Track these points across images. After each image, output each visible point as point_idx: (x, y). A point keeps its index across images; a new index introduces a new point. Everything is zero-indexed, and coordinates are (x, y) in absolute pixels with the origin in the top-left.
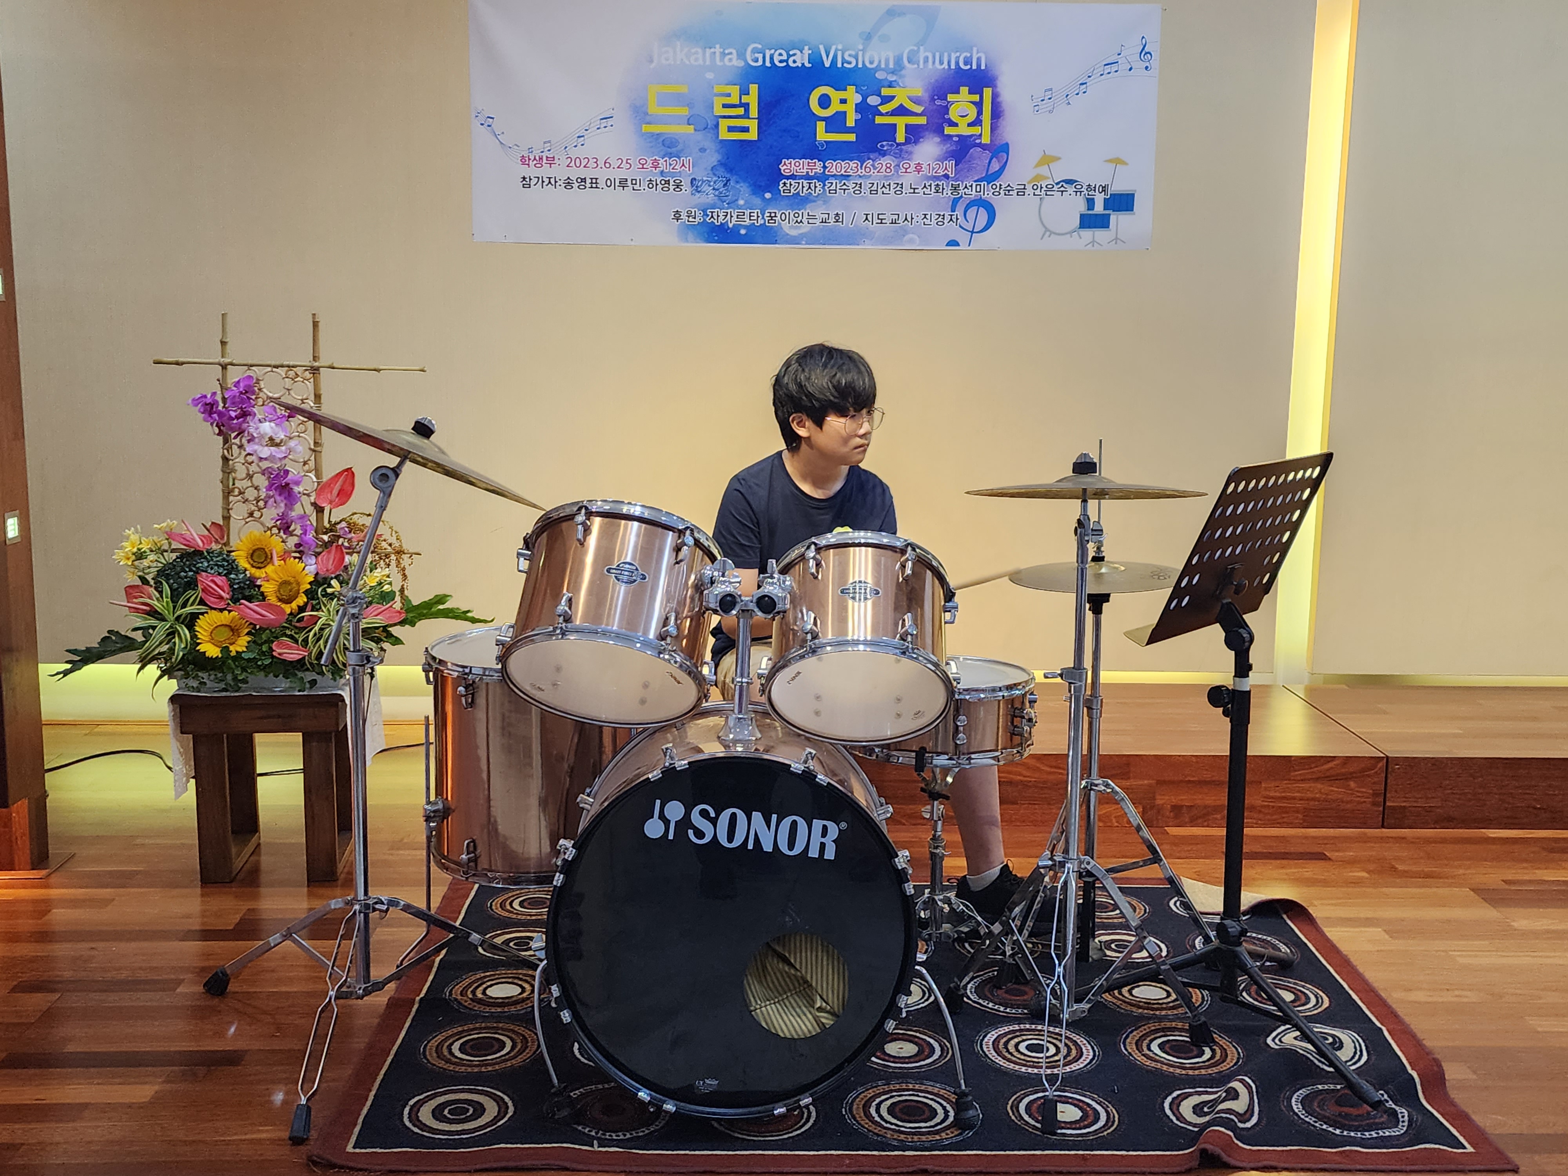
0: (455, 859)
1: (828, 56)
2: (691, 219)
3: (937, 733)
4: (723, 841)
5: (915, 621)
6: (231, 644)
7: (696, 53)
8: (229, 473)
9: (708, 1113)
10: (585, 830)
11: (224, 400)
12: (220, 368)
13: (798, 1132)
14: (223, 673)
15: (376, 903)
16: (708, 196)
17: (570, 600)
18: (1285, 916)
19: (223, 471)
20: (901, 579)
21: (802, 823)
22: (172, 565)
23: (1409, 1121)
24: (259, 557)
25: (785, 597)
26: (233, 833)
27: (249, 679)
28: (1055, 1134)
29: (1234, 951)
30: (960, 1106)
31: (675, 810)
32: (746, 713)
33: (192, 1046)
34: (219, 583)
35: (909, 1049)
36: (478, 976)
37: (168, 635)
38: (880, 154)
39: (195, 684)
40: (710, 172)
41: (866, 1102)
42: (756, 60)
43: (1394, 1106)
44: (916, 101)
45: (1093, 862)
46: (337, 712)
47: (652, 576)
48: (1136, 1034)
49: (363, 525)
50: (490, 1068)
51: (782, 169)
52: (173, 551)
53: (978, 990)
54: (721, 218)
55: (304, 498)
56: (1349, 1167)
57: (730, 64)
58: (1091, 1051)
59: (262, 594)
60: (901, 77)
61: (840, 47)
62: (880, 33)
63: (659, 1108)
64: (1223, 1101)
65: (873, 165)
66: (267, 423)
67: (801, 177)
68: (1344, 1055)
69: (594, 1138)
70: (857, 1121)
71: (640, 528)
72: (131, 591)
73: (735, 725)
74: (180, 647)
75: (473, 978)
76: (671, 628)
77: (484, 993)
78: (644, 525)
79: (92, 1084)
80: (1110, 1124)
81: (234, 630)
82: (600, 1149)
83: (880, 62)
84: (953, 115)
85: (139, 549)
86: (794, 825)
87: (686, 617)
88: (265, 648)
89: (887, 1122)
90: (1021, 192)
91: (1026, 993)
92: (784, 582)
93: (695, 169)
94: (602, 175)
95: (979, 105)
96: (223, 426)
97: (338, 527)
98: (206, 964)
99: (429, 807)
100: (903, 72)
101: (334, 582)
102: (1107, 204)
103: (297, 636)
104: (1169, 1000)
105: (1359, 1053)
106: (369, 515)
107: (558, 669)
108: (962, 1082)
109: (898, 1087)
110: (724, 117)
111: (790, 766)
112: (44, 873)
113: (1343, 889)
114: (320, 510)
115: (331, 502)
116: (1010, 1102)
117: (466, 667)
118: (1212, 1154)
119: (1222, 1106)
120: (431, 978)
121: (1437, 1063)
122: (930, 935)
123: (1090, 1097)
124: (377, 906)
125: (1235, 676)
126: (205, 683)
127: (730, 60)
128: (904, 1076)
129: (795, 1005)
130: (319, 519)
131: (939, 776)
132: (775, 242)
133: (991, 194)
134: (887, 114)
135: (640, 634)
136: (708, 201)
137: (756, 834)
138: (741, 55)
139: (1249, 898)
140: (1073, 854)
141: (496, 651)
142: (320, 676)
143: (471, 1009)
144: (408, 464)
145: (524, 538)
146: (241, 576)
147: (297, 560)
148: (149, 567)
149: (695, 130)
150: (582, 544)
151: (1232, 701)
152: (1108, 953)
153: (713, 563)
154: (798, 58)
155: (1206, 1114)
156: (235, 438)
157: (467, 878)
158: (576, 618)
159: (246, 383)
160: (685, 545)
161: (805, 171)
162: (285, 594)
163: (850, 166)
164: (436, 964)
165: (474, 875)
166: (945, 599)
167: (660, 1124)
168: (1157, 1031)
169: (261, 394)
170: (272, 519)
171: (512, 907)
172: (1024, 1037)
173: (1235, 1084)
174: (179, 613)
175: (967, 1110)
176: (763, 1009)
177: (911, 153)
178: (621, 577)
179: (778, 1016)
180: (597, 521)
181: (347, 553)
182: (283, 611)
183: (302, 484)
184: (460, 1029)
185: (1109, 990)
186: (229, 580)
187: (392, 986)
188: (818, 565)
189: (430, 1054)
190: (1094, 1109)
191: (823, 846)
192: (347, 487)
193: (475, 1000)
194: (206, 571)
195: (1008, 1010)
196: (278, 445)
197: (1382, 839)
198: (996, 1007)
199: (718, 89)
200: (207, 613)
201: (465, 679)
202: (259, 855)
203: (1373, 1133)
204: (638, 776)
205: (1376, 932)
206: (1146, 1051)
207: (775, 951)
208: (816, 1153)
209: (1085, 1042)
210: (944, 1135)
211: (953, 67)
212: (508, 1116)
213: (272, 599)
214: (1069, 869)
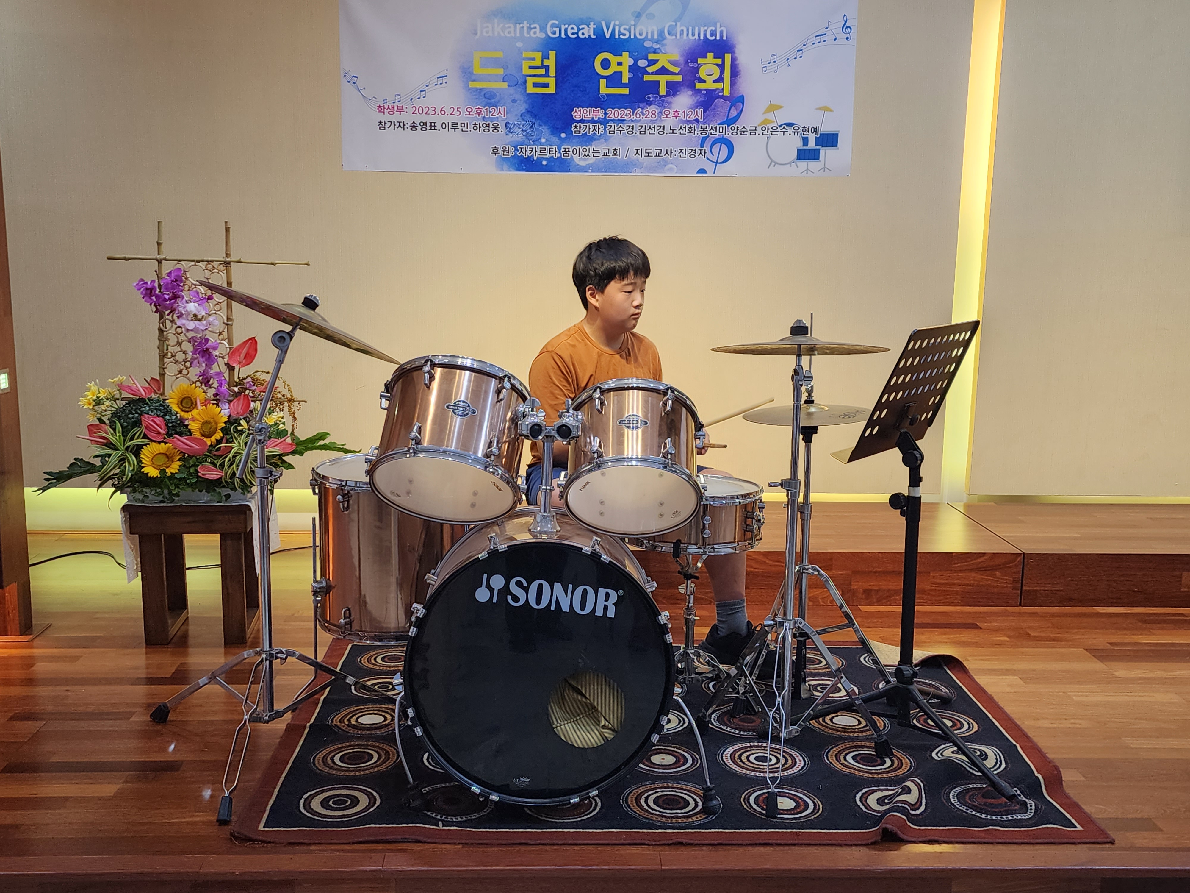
0: (336, 623)
1: (608, 30)
2: (505, 153)
3: (691, 526)
4: (533, 603)
5: (674, 444)
6: (167, 467)
7: (510, 27)
8: (164, 341)
9: (524, 802)
10: (432, 596)
11: (160, 286)
12: (157, 263)
13: (589, 816)
14: (161, 488)
15: (278, 653)
16: (518, 136)
17: (420, 428)
18: (945, 668)
19: (159, 340)
20: (663, 414)
21: (591, 591)
22: (122, 409)
23: (1035, 809)
24: (187, 403)
25: (578, 426)
26: (169, 609)
27: (180, 493)
28: (776, 818)
29: (908, 689)
30: (706, 798)
31: (497, 582)
32: (550, 512)
33: (143, 758)
34: (158, 422)
35: (669, 760)
36: (352, 709)
37: (120, 461)
38: (647, 104)
39: (141, 497)
40: (520, 118)
41: (637, 796)
42: (555, 33)
43: (1024, 799)
44: (674, 63)
45: (803, 622)
46: (246, 518)
47: (479, 412)
48: (836, 750)
49: (263, 380)
50: (362, 773)
51: (574, 115)
52: (123, 399)
53: (719, 719)
54: (528, 152)
55: (220, 360)
56: (991, 840)
57: (535, 36)
58: (802, 761)
59: (189, 431)
60: (663, 45)
61: (617, 23)
62: (647, 12)
63: (487, 798)
64: (899, 795)
65: (642, 112)
66: (192, 304)
67: (588, 122)
68: (989, 763)
69: (439, 820)
70: (631, 809)
71: (470, 376)
72: (92, 429)
73: (541, 520)
74: (129, 469)
75: (349, 711)
76: (494, 449)
77: (357, 720)
78: (474, 374)
79: (71, 783)
80: (816, 811)
81: (169, 457)
82: (444, 828)
83: (647, 33)
84: (702, 74)
85: (98, 397)
86: (585, 593)
87: (505, 442)
88: (192, 470)
89: (653, 809)
90: (753, 133)
91: (754, 721)
92: (577, 416)
93: (509, 115)
94: (439, 120)
95: (722, 67)
96: (159, 306)
97: (245, 381)
98: (150, 701)
99: (316, 585)
100: (665, 42)
101: (243, 422)
102: (818, 142)
103: (216, 462)
104: (860, 727)
105: (999, 762)
106: (268, 373)
107: (411, 482)
108: (708, 780)
109: (661, 785)
110: (530, 76)
111: (582, 549)
112: (31, 637)
113: (990, 649)
114: (231, 369)
115: (240, 363)
116: (743, 796)
117: (343, 481)
118: (891, 832)
119: (899, 798)
120: (317, 710)
121: (1056, 768)
122: (685, 679)
123: (801, 793)
124: (279, 655)
125: (910, 486)
126: (148, 497)
127: (535, 33)
128: (665, 778)
129: (585, 723)
130: (231, 375)
131: (690, 561)
132: (569, 171)
133: (730, 134)
134: (652, 73)
135: (471, 453)
136: (517, 139)
137: (557, 598)
138: (543, 29)
139: (919, 654)
140: (790, 616)
141: (365, 467)
142: (233, 492)
143: (347, 732)
144: (299, 332)
145: (385, 385)
146: (174, 417)
147: (215, 406)
148: (105, 411)
149: (509, 86)
150: (428, 388)
151: (907, 505)
152: (815, 693)
153: (524, 402)
154: (585, 31)
155: (887, 804)
156: (168, 315)
157: (344, 637)
158: (424, 440)
159: (176, 274)
160: (504, 388)
161: (591, 116)
162: (206, 430)
163: (625, 113)
164: (321, 701)
165: (349, 634)
166: (695, 428)
167: (487, 811)
168: (851, 747)
169: (188, 282)
170: (196, 375)
171: (376, 661)
172: (754, 752)
173: (909, 784)
174: (128, 444)
175: (712, 800)
176: (562, 727)
177: (670, 103)
178: (457, 411)
179: (573, 732)
180: (438, 371)
181: (252, 401)
182: (206, 444)
183: (219, 349)
184: (340, 746)
185: (815, 717)
186: (165, 420)
187: (288, 716)
188: (602, 403)
189: (319, 763)
190: (805, 800)
191: (606, 608)
192: (252, 352)
193: (350, 725)
194: (148, 414)
195: (742, 733)
196: (200, 320)
197: (1020, 614)
198: (733, 731)
199: (525, 55)
200: (149, 444)
201: (342, 489)
202: (188, 625)
203: (1009, 816)
204: (471, 557)
205: (1014, 679)
206: (843, 761)
207: (570, 685)
208: (601, 831)
209: (798, 755)
210: (694, 818)
211: (702, 38)
212: (376, 806)
213: (197, 435)
214: (786, 627)
